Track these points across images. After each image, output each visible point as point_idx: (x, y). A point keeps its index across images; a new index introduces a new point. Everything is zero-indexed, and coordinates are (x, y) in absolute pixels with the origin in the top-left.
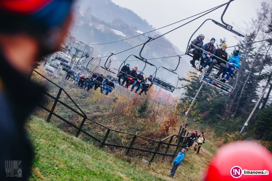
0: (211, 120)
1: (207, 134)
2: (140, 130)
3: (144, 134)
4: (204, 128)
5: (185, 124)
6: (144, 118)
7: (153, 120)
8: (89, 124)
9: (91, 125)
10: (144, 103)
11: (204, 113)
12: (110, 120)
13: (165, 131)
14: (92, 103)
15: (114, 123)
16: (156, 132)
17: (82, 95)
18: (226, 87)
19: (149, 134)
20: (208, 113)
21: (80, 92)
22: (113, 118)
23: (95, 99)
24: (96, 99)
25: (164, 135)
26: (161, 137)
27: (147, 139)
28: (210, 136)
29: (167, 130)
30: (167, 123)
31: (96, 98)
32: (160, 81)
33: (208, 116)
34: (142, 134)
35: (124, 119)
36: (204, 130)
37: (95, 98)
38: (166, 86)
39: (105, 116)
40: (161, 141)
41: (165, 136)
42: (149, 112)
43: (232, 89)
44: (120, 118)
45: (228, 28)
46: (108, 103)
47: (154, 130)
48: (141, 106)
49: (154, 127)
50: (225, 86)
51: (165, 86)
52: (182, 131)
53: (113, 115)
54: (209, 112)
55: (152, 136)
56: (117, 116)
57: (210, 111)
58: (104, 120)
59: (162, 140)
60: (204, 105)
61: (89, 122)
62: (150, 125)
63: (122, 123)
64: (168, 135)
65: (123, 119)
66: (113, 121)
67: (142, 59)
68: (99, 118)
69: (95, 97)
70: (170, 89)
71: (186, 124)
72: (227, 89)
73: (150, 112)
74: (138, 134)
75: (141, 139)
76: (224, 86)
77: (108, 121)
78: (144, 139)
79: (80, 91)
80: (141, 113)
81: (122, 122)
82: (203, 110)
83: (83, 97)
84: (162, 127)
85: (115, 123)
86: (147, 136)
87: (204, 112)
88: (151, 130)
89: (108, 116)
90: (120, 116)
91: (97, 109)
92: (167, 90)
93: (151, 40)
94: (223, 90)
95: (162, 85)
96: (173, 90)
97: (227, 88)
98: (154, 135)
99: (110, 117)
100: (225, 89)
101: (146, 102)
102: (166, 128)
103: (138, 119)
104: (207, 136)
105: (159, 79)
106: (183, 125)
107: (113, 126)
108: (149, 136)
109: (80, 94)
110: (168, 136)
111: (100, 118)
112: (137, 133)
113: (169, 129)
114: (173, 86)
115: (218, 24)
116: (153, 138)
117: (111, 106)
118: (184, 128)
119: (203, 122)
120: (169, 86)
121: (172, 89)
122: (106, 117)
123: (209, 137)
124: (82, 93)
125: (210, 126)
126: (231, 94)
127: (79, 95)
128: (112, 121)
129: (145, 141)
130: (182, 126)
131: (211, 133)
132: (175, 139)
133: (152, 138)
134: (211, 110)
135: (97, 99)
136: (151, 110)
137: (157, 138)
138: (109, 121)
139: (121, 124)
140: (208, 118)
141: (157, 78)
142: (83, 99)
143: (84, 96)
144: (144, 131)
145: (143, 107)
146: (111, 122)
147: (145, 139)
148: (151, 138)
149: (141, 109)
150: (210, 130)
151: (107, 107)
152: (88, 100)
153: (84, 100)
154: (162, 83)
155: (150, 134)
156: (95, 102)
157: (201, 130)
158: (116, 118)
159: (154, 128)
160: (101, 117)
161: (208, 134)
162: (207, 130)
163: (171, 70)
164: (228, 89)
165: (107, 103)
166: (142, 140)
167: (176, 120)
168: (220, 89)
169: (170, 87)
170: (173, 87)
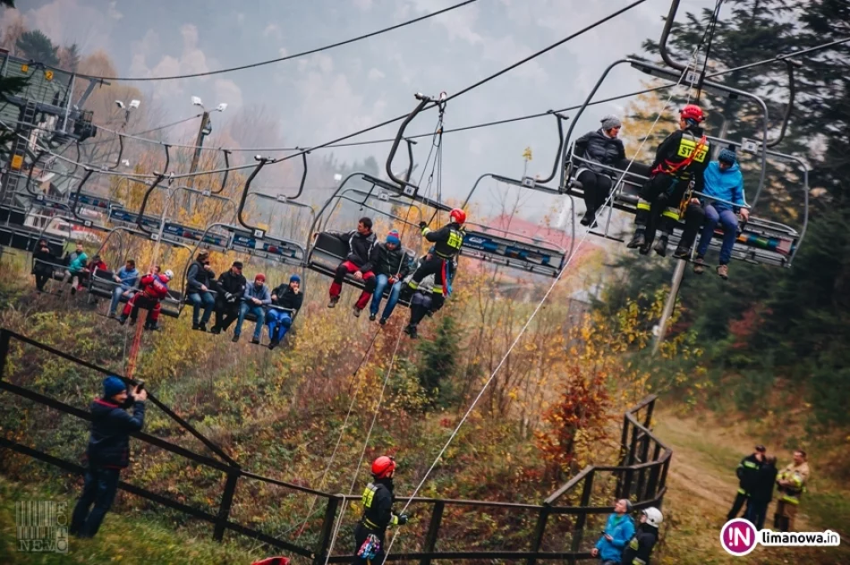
0: (787, 344)
1: (777, 423)
2: (446, 467)
3: (468, 483)
4: (756, 393)
5: (643, 406)
6: (450, 405)
7: (496, 411)
8: (190, 485)
9: (205, 491)
10: (440, 337)
11: (744, 314)
12: (290, 447)
13: (560, 452)
14: (166, 372)
15: (312, 456)
16: (520, 463)
17: (104, 341)
18: (768, 234)
19: (489, 479)
20: (770, 312)
21: (90, 330)
22: (301, 436)
23: (179, 352)
24: (184, 348)
25: (555, 475)
26: (546, 486)
27: (487, 508)
28: (791, 427)
29: (568, 446)
30: (559, 414)
31: (181, 344)
32: (493, 240)
33: (772, 328)
34: (459, 485)
35: (358, 428)
36: (757, 403)
37: (178, 347)
38: (524, 259)
39: (260, 432)
40: (546, 504)
41: (563, 475)
42: (469, 373)
43: (792, 240)
44: (337, 426)
45: (691, 78)
46: (249, 358)
47: (509, 458)
48: (426, 353)
49: (506, 441)
50: (760, 232)
51: (520, 257)
52: (634, 441)
53: (296, 418)
54: (772, 306)
55: (505, 487)
56: (318, 422)
57: (774, 300)
58: (259, 455)
59: (549, 500)
60: (740, 273)
61: (189, 480)
62: (489, 438)
63: (354, 451)
64: (576, 470)
65: (354, 430)
66: (306, 452)
67: (399, 186)
68: (234, 446)
69: (178, 339)
70: (544, 264)
71: (645, 402)
72: (772, 243)
73: (474, 373)
74: (439, 490)
75: (459, 511)
76: (757, 235)
77: (281, 455)
78: (475, 509)
79: (87, 325)
80: (433, 387)
81: (353, 445)
82: (740, 301)
83: (112, 349)
84: (545, 437)
85: (317, 458)
86: (481, 492)
87: (747, 308)
88: (497, 458)
89: (277, 430)
90: (334, 421)
91: (200, 401)
92: (531, 271)
93: (429, 104)
94: (758, 251)
95: (507, 255)
96: (560, 268)
97: (771, 238)
98: (513, 481)
99: (286, 430)
100: (765, 242)
101: (445, 328)
102: (560, 440)
103: (424, 419)
104: (775, 431)
105: (488, 232)
106: (636, 411)
107: (315, 475)
108: (491, 488)
109: (91, 336)
110: (575, 474)
111: (240, 447)
112: (434, 488)
113: (576, 439)
114: (555, 249)
115: (653, 71)
116: (511, 494)
117: (269, 371)
118: (640, 425)
119: (749, 360)
120: (538, 255)
121: (555, 261)
122: (265, 436)
123: (788, 435)
124: (98, 332)
125: (789, 376)
126: (792, 258)
127: (89, 347)
128: (303, 447)
129: (480, 514)
130: (632, 418)
131: (794, 412)
132: (608, 480)
133: (510, 497)
134: (780, 296)
135: (191, 351)
136: (475, 365)
137: (530, 493)
138: (288, 453)
139: (348, 457)
140: (771, 335)
141: (480, 230)
142: (114, 359)
143: (113, 344)
144: (466, 471)
145: (435, 357)
146: (298, 459)
147: (479, 508)
148: (500, 499)
149: (425, 367)
150: (790, 398)
151: (249, 383)
152: (142, 360)
153: (121, 364)
154: (505, 248)
155: (494, 481)
156: (181, 365)
157: (745, 405)
158: (316, 430)
159: (505, 445)
160: (240, 442)
161: (783, 417)
162: (775, 397)
163: (532, 184)
164: (778, 240)
165: (245, 359)
166: (466, 511)
167: (599, 395)
168: (745, 247)
169: (544, 256)
170: (557, 252)
